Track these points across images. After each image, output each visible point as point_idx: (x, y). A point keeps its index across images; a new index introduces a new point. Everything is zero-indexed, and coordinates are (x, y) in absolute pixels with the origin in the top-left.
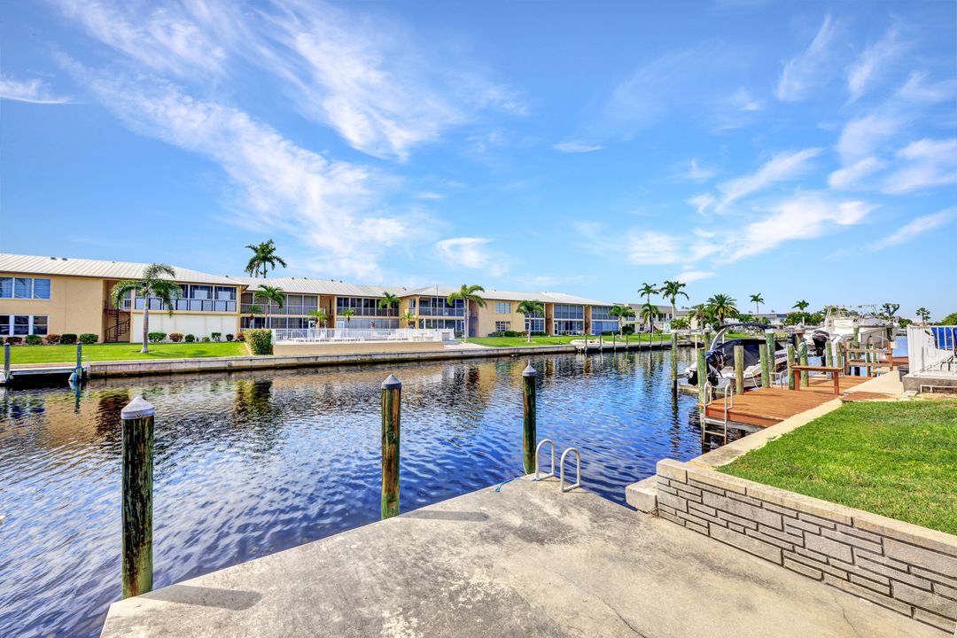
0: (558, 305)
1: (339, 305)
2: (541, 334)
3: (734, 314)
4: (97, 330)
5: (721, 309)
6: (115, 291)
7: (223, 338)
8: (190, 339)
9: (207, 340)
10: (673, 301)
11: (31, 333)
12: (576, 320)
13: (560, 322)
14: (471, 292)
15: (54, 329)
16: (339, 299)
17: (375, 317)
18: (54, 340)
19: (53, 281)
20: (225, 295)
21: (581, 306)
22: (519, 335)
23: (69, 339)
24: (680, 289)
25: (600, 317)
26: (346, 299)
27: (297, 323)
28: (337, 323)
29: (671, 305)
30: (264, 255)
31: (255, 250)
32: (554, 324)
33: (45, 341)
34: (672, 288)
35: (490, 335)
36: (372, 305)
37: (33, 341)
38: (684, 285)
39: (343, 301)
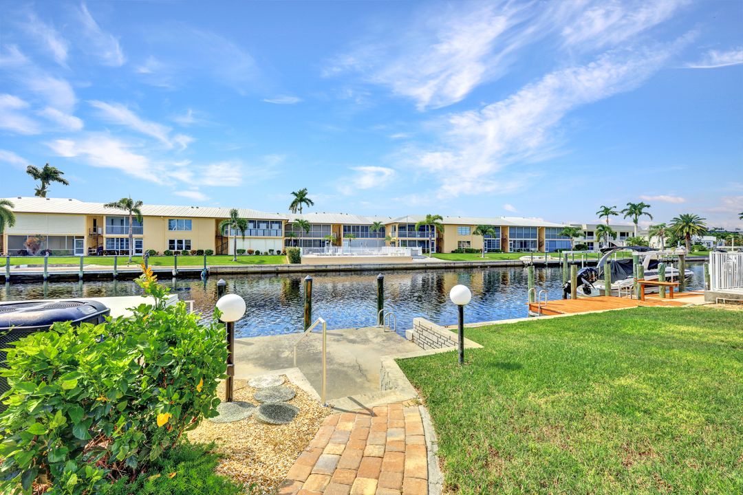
0: (512, 227)
1: (345, 230)
2: (497, 251)
3: (702, 232)
4: (213, 249)
5: (687, 229)
6: (221, 226)
7: (275, 253)
8: (258, 253)
9: (266, 254)
10: (636, 221)
11: (184, 249)
12: (530, 239)
13: (514, 242)
14: (434, 219)
15: (194, 247)
16: (345, 227)
17: (369, 238)
18: (194, 253)
19: (193, 220)
20: (276, 226)
21: (535, 228)
22: (478, 251)
23: (200, 253)
24: (644, 210)
25: (554, 236)
26: (349, 227)
27: (318, 243)
28: (343, 243)
29: (633, 224)
30: (301, 197)
31: (296, 195)
32: (509, 242)
33: (190, 253)
34: (636, 210)
35: (453, 252)
36: (367, 231)
37: (185, 254)
38: (648, 206)
39: (347, 228)
